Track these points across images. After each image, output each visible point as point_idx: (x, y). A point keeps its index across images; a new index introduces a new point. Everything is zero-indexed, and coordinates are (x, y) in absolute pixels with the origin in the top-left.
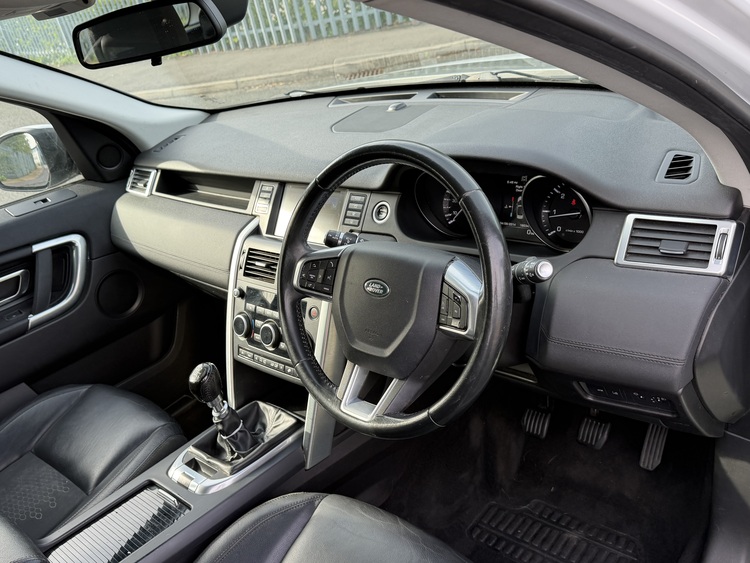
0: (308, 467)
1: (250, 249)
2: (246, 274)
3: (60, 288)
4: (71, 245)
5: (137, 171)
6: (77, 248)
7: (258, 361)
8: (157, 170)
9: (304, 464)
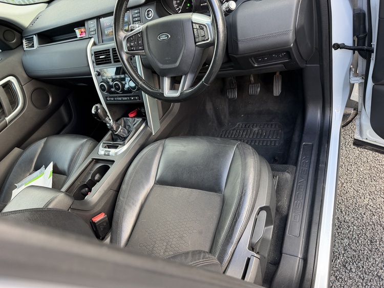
0: (154, 134)
1: (95, 52)
2: (97, 64)
3: (14, 102)
4: (9, 82)
5: (26, 39)
6: (12, 82)
7: (117, 100)
8: (35, 35)
9: (151, 133)
